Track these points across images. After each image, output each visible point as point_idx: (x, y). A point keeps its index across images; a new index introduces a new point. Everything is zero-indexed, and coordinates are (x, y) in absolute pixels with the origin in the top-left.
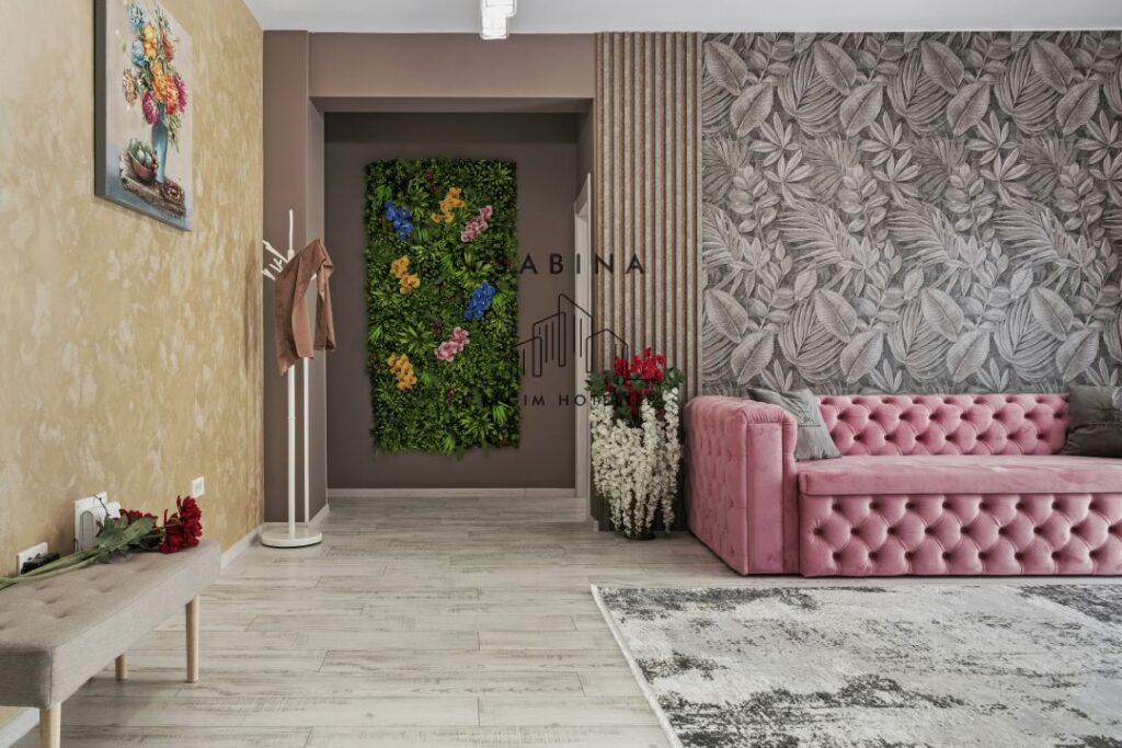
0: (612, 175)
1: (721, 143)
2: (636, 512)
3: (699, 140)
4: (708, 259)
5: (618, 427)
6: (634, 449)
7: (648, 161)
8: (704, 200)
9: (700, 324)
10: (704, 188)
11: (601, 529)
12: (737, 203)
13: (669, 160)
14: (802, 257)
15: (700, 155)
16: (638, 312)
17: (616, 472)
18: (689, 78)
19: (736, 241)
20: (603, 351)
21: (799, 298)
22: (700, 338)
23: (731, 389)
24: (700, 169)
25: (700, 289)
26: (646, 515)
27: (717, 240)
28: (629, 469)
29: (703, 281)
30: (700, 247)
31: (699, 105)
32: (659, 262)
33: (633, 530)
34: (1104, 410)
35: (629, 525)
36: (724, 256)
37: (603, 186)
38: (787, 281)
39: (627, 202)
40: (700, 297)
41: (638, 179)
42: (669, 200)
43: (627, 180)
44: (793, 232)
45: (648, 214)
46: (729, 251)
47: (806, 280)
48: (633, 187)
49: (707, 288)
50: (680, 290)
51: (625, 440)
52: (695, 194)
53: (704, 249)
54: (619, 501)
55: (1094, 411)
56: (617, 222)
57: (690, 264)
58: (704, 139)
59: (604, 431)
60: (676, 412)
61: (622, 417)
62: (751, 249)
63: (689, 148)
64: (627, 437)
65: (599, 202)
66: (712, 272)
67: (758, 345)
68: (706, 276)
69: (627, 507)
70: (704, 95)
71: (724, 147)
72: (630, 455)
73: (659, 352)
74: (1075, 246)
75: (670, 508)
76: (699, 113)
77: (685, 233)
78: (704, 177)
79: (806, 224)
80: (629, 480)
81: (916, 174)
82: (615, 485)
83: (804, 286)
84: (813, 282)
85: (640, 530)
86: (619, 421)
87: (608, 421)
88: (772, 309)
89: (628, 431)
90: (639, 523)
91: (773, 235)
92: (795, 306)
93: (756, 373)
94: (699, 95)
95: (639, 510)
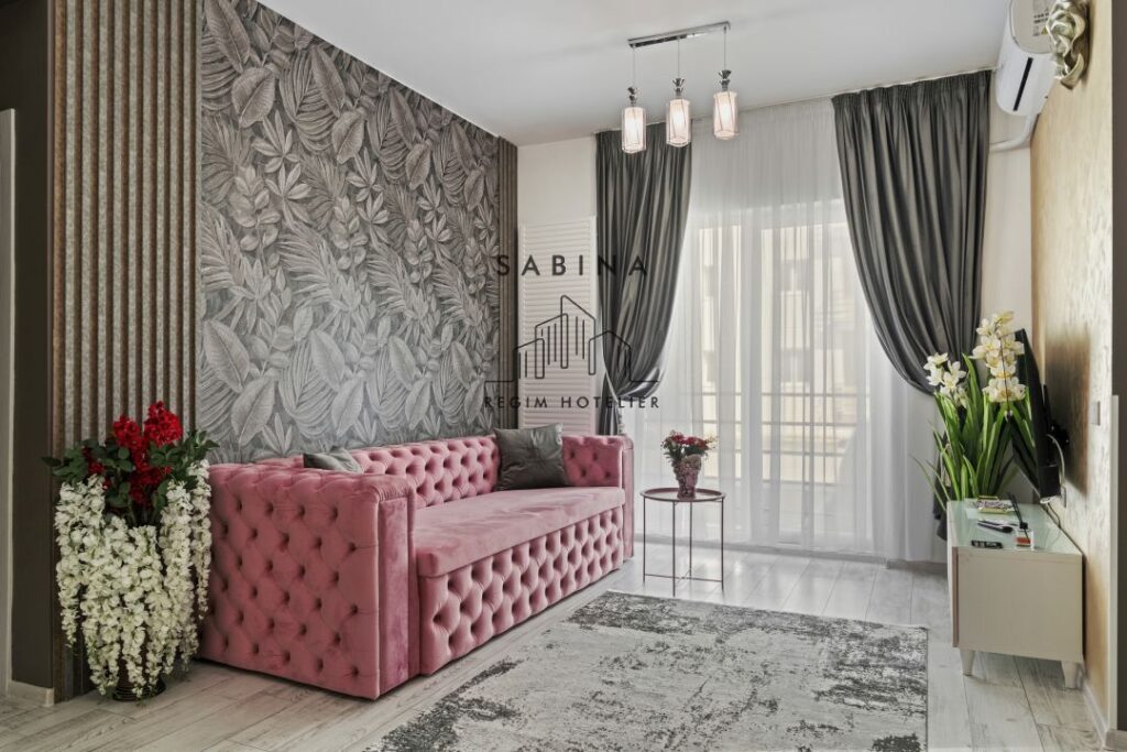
0: (80, 125)
1: (222, 128)
2: (150, 656)
3: (198, 114)
4: (207, 279)
5: (115, 529)
6: (148, 560)
7: (133, 121)
8: (203, 199)
9: (198, 367)
10: (205, 181)
11: (58, 699)
12: (239, 211)
13: (161, 128)
14: (300, 291)
15: (199, 134)
16: (117, 346)
17: (115, 601)
18: (187, 24)
19: (238, 260)
20: (62, 407)
21: (298, 339)
22: (199, 387)
23: (232, 454)
24: (199, 154)
25: (198, 319)
26: (164, 659)
27: (216, 256)
28: (139, 592)
29: (201, 310)
30: (198, 260)
31: (199, 66)
32: (146, 274)
33: (145, 688)
34: (528, 449)
35: (141, 681)
36: (224, 277)
37: (64, 140)
38: (286, 318)
39: (103, 175)
40: (198, 330)
41: (118, 143)
42: (161, 186)
43: (103, 140)
44: (293, 259)
45: (133, 199)
46: (230, 271)
47: (303, 316)
48: (111, 154)
49: (205, 317)
50: (173, 317)
51: (129, 548)
52: (193, 186)
53: (204, 264)
54: (117, 647)
55: (522, 451)
56: (87, 201)
57: (186, 283)
58: (203, 114)
59: (90, 541)
60: (208, 494)
61: (120, 512)
62: (252, 271)
63: (187, 121)
64: (132, 540)
65: (57, 163)
66: (210, 296)
67: (259, 395)
68: (204, 301)
69: (135, 652)
70: (205, 55)
71: (225, 134)
72: (140, 570)
73: (173, 410)
74: (473, 307)
75: (194, 635)
76: (199, 78)
77: (181, 238)
78: (203, 166)
79: (303, 252)
80: (140, 608)
81: (385, 220)
82: (112, 622)
83: (302, 325)
84: (310, 322)
85: (155, 682)
86: (117, 521)
87: (96, 521)
88: (273, 351)
89: (136, 533)
90: (155, 673)
91: (274, 259)
92: (293, 349)
93: (256, 431)
94: (198, 51)
95: (154, 652)
